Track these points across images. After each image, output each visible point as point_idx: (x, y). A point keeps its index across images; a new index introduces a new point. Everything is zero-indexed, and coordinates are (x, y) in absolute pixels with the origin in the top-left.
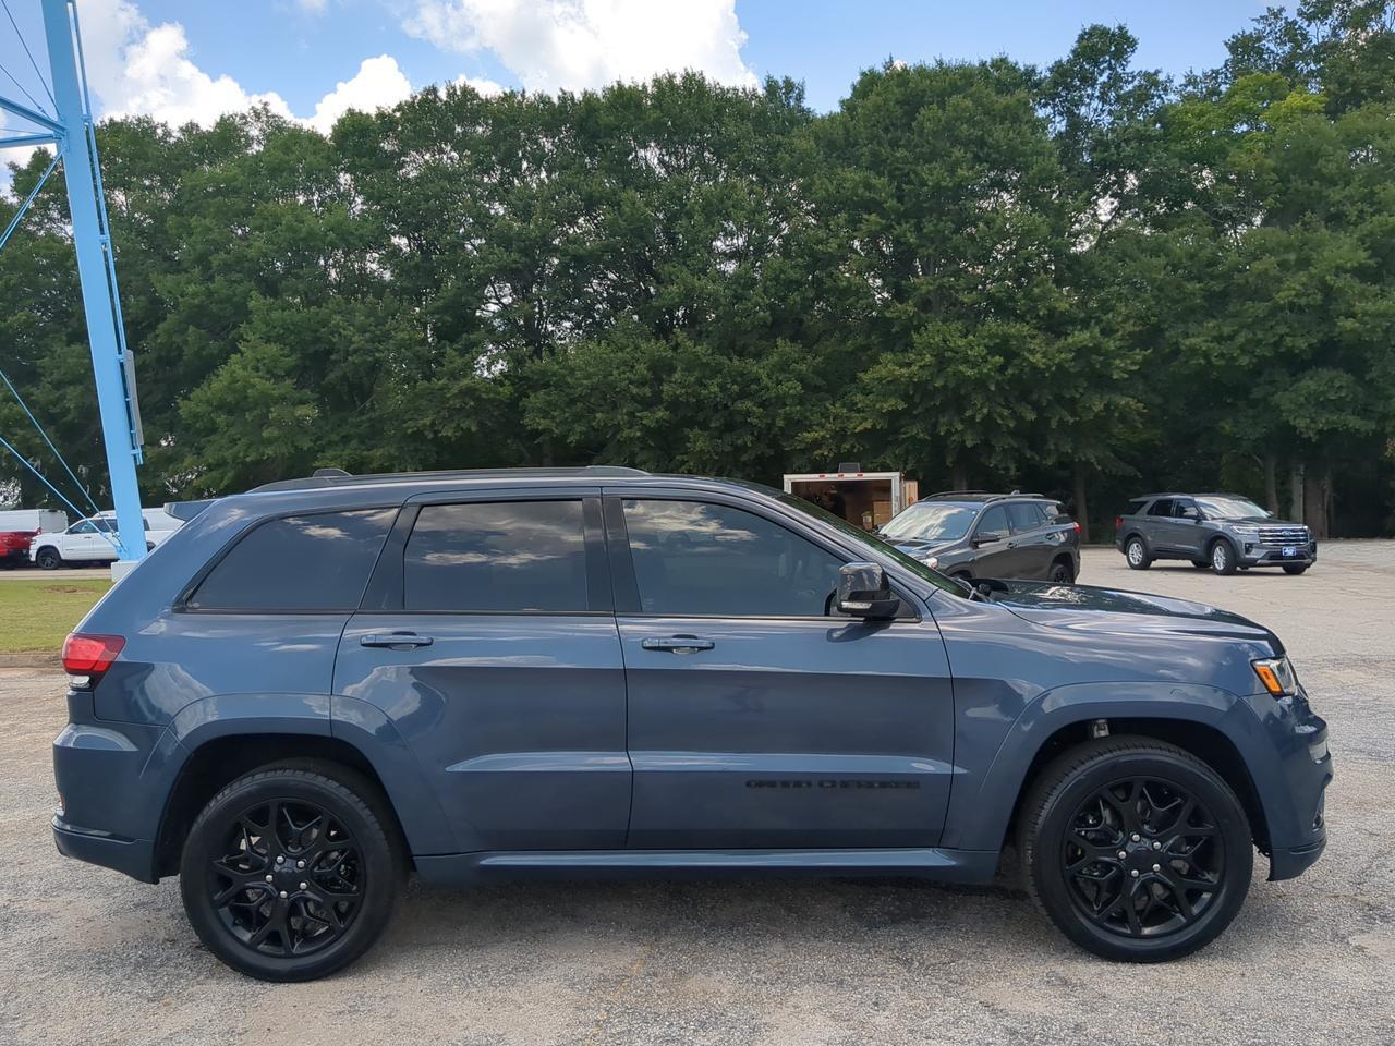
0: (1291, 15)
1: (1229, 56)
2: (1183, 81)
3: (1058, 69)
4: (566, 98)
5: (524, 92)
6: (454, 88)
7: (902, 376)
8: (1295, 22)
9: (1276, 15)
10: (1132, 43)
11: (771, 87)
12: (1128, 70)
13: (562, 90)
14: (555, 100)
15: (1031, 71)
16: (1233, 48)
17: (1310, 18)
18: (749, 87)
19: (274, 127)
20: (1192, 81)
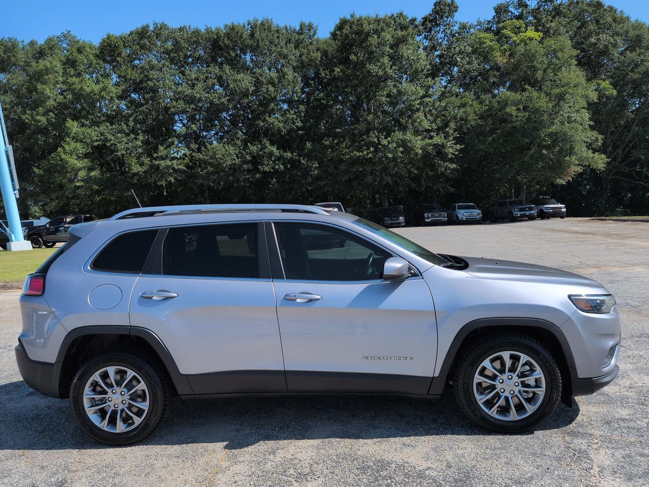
1: (495, 14)
2: (476, 24)
3: (425, 19)
4: (209, 31)
5: (190, 26)
6: (156, 23)
7: (360, 156)
10: (456, 8)
11: (302, 26)
12: (456, 18)
13: (206, 26)
14: (204, 31)
15: (414, 20)
16: (497, 11)
18: (292, 26)
19: (73, 42)
20: (479, 23)
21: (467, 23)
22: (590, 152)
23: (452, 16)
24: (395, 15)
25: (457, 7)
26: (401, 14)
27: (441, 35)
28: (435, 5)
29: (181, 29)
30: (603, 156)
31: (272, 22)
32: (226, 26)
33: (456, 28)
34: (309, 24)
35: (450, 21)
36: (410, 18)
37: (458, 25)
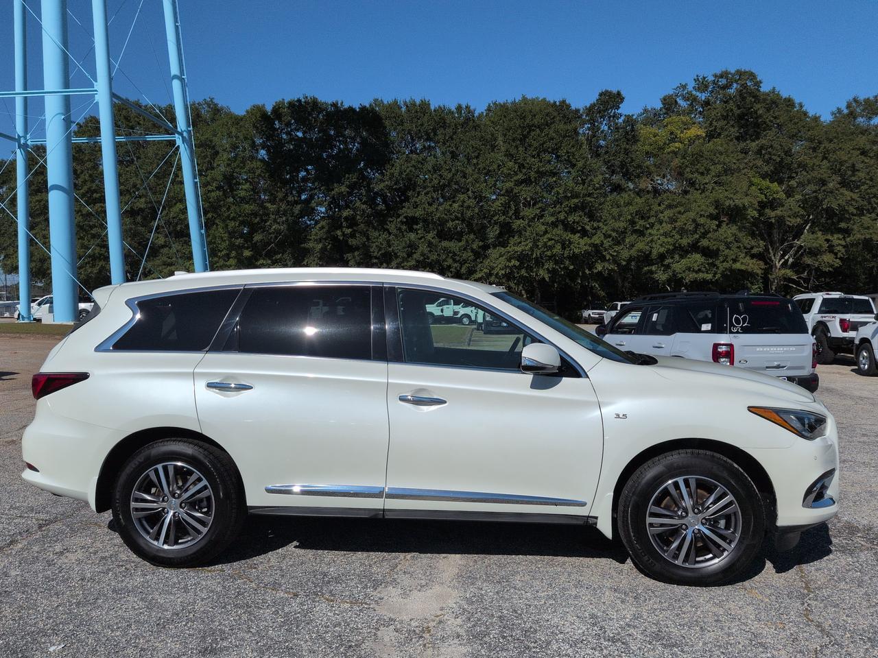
0: (690, 88)
1: (662, 106)
2: (642, 112)
3: (590, 110)
4: (363, 109)
5: (342, 103)
6: (307, 97)
8: (691, 92)
9: (684, 87)
10: (622, 99)
11: (459, 108)
12: (619, 111)
15: (577, 111)
16: (663, 104)
17: (698, 89)
18: (447, 106)
19: (216, 111)
20: (646, 111)
21: (633, 115)
22: (748, 258)
23: (618, 108)
24: (558, 103)
25: (624, 98)
26: (564, 102)
27: (604, 127)
28: (601, 95)
29: (334, 105)
30: (761, 263)
31: (429, 104)
32: (376, 100)
33: (621, 120)
34: (467, 107)
35: (615, 112)
36: (573, 108)
37: (622, 118)
